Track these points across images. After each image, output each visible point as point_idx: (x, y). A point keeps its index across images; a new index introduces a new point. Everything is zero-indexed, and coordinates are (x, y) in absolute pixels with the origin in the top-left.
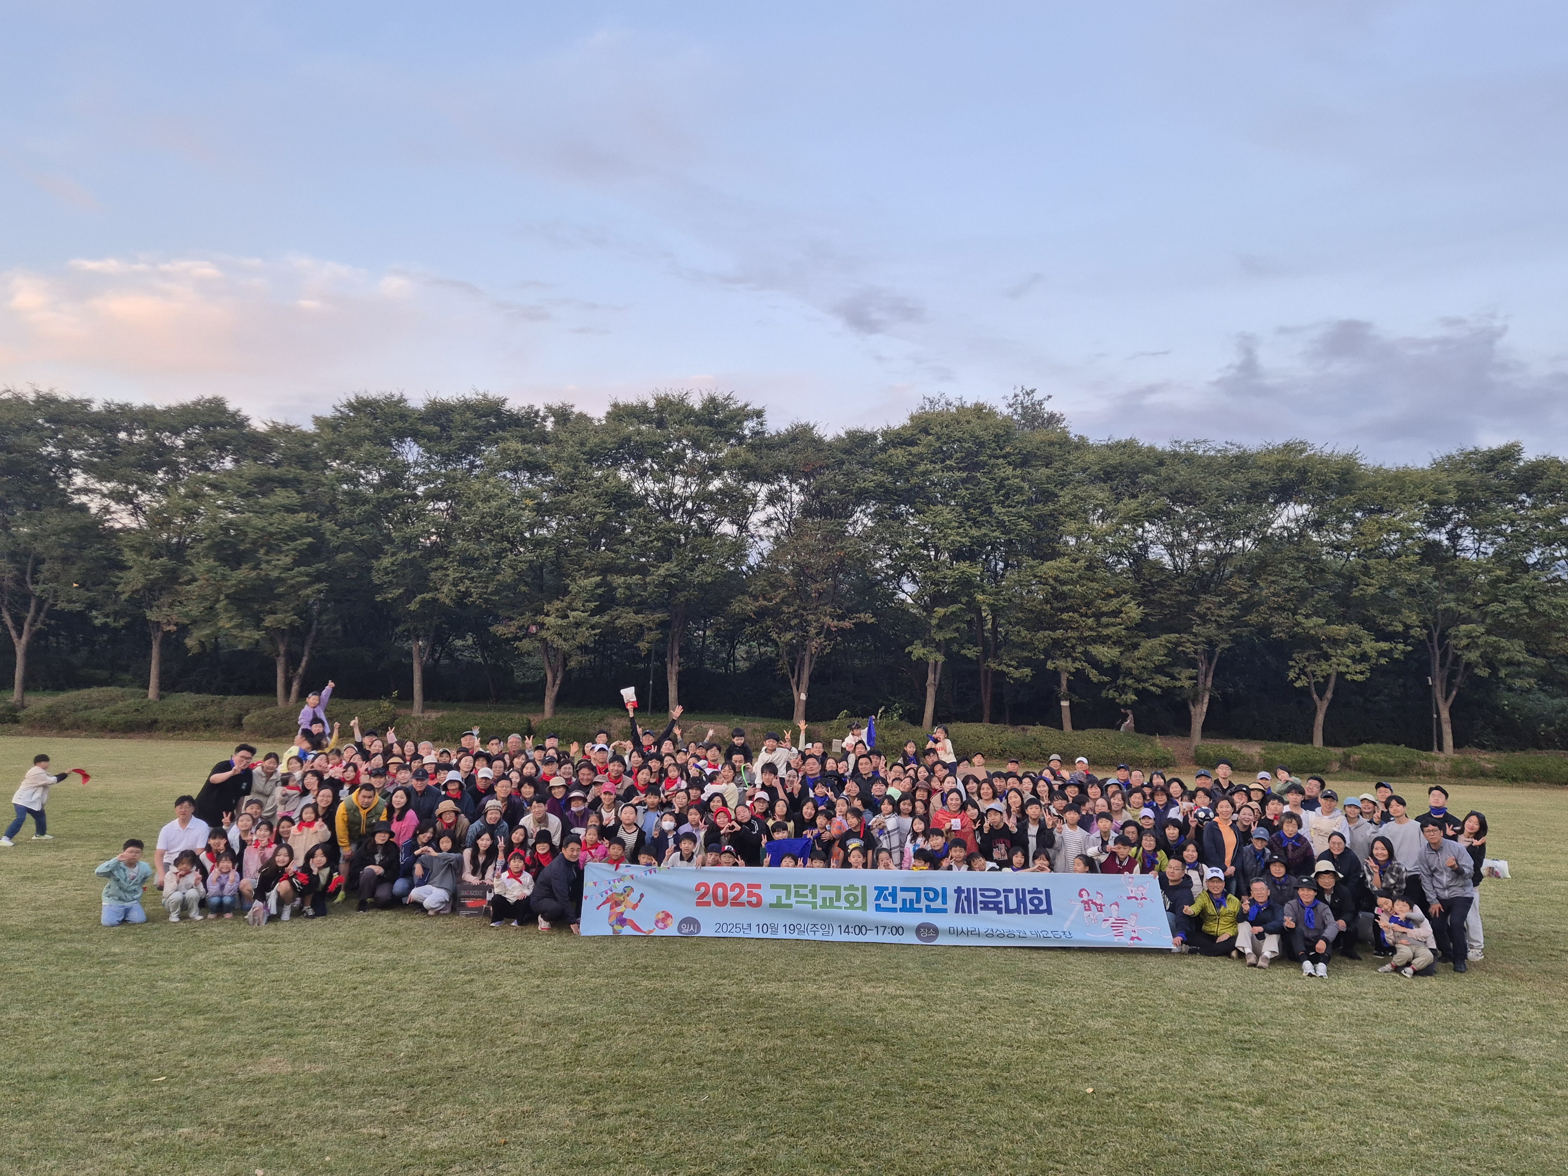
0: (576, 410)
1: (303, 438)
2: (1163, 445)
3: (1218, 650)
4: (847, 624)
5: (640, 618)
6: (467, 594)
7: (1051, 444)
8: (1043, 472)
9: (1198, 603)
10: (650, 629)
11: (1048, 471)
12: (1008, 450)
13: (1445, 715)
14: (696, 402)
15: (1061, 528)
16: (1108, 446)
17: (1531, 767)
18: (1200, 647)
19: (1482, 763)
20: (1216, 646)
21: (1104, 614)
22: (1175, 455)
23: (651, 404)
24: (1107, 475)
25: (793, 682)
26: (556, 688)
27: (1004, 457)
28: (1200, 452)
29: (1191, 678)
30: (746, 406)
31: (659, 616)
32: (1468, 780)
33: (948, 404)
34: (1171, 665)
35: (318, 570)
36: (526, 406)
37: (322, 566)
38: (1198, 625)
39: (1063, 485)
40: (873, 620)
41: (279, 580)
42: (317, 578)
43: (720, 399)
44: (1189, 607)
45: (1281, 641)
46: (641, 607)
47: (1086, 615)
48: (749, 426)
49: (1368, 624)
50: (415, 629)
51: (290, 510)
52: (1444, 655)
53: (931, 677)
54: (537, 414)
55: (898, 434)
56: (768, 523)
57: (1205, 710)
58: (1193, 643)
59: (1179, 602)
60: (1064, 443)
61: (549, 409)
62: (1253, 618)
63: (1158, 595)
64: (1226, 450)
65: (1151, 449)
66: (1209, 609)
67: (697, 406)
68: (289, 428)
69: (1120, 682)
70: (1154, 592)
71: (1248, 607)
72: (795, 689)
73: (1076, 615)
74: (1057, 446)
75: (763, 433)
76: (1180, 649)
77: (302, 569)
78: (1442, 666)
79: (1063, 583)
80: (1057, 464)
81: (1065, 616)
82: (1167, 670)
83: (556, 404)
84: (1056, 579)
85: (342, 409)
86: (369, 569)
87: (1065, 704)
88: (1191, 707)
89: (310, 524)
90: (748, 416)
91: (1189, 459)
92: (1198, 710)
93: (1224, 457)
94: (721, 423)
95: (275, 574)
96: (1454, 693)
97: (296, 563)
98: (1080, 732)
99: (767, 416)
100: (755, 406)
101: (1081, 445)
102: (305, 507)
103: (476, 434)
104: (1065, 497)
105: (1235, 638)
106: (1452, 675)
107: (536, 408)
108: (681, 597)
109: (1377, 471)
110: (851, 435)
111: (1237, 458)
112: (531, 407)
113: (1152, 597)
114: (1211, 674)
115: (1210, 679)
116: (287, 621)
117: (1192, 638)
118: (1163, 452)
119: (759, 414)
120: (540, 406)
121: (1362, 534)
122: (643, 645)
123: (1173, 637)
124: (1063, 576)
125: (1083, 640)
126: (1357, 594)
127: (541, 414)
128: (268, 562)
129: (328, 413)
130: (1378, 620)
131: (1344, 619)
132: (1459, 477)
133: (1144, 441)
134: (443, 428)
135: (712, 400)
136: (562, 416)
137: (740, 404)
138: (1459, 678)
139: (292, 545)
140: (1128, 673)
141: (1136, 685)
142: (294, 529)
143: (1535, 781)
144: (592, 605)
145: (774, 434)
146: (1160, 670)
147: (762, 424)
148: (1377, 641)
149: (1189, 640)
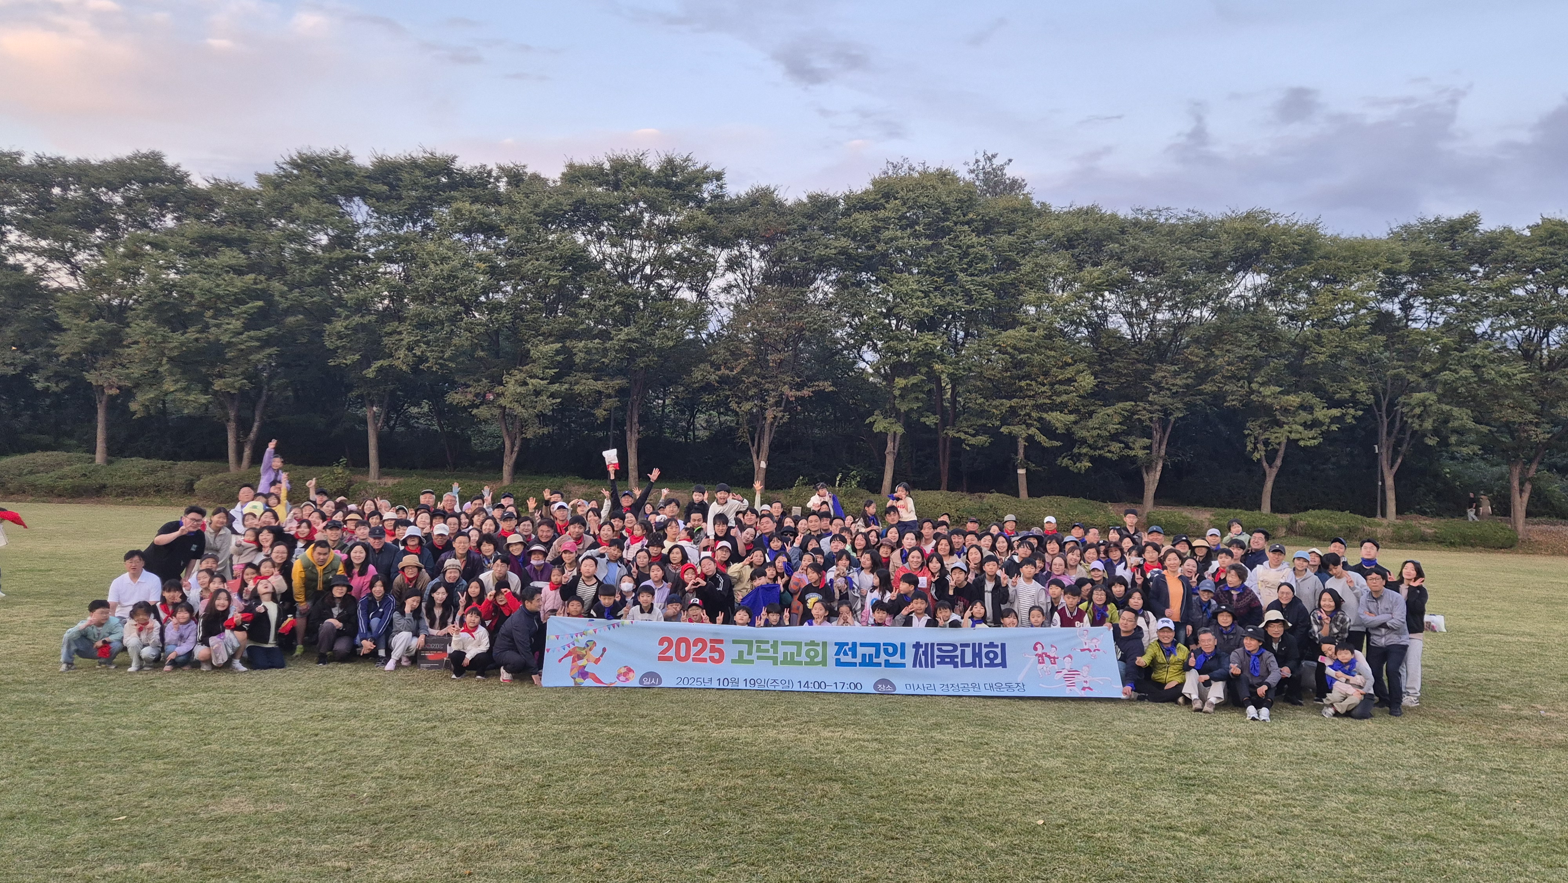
0: (530, 171)
1: (248, 196)
2: (1125, 212)
3: (1172, 419)
4: (806, 392)
5: (599, 385)
6: (422, 359)
7: (1015, 210)
8: (1005, 240)
9: (1154, 372)
10: (609, 396)
11: (1011, 239)
12: (971, 215)
13: (1390, 482)
14: (653, 163)
15: (1020, 297)
16: (1069, 212)
17: (1468, 532)
18: (1155, 416)
19: (1422, 528)
20: (1171, 414)
21: (1061, 382)
22: (1136, 223)
23: (607, 166)
24: (1069, 243)
25: (753, 450)
26: (515, 455)
27: (969, 224)
28: (1162, 220)
29: (1145, 448)
30: (705, 168)
31: (618, 382)
32: (1409, 545)
33: (911, 169)
34: (1127, 433)
35: (269, 335)
36: (478, 165)
37: (271, 330)
38: (1154, 393)
39: (1025, 252)
40: (831, 389)
41: (229, 344)
42: (266, 343)
43: (678, 160)
44: (1145, 376)
45: (1233, 410)
46: (600, 373)
47: (1044, 385)
48: (708, 190)
49: (1318, 390)
50: (369, 394)
51: (239, 271)
52: (1391, 424)
53: (890, 445)
54: (489, 173)
55: (860, 199)
56: (727, 289)
57: (1158, 477)
58: (1148, 411)
59: (1136, 371)
60: (1027, 210)
61: (500, 168)
62: (1208, 387)
63: (1115, 364)
64: (1188, 218)
65: (1114, 217)
66: (1164, 377)
67: (655, 169)
68: (231, 185)
69: (1076, 450)
70: (1112, 361)
71: (1204, 376)
72: (755, 457)
73: (1033, 383)
74: (1020, 213)
75: (723, 196)
76: (1136, 417)
77: (252, 333)
78: (1389, 434)
79: (1021, 351)
80: (1021, 231)
81: (1023, 383)
82: (1122, 438)
83: (507, 163)
84: (1015, 348)
85: (284, 166)
86: (320, 334)
87: (1021, 471)
88: (1145, 475)
89: (259, 286)
90: (708, 179)
91: (1150, 227)
92: (1151, 478)
93: (1186, 225)
94: (679, 186)
95: (225, 339)
96: (1399, 461)
97: (247, 327)
98: (1036, 500)
99: (726, 178)
100: (715, 168)
101: (1043, 212)
102: (252, 268)
103: (426, 194)
104: (1027, 265)
105: (1189, 406)
106: (1399, 443)
107: (489, 168)
108: (641, 362)
109: (1334, 240)
110: (813, 199)
111: (1198, 225)
112: (483, 166)
113: (1110, 366)
114: (1165, 442)
115: (1164, 447)
116: (237, 385)
117: (1147, 406)
118: (1125, 220)
119: (718, 176)
120: (491, 166)
121: (1316, 304)
122: (600, 413)
123: (1129, 404)
124: (1020, 345)
125: (1040, 407)
126: (1308, 362)
127: (494, 174)
128: (218, 326)
129: (271, 170)
130: (1328, 387)
131: (1295, 388)
132: (1414, 246)
133: (1107, 210)
134: (392, 187)
135: (670, 161)
136: (515, 177)
137: (699, 166)
138: (1405, 446)
139: (243, 308)
140: (1083, 442)
141: (1092, 453)
142: (243, 292)
143: (1472, 546)
144: (552, 372)
145: (734, 197)
146: (1114, 437)
147: (721, 187)
148: (1329, 408)
149: (1144, 409)
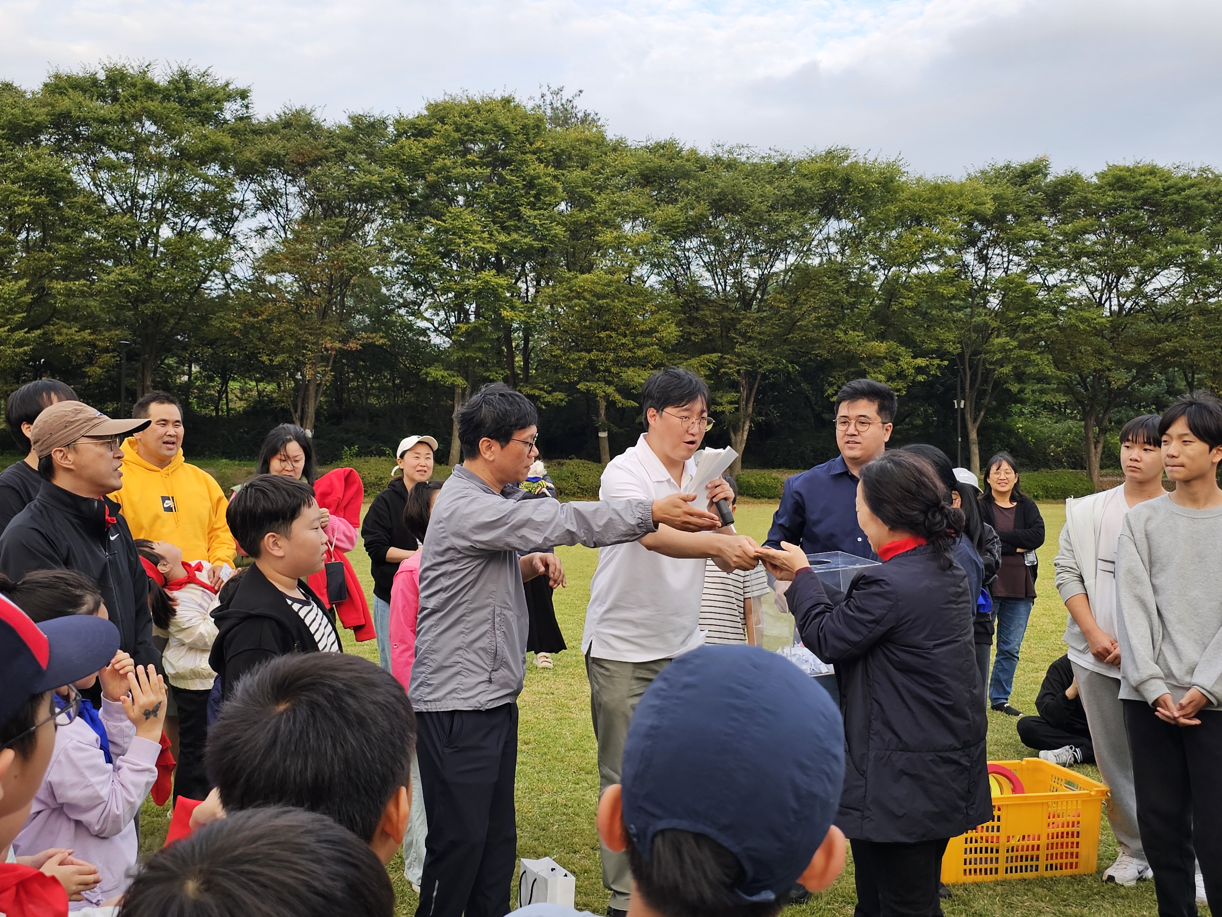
2: (705, 149)
3: (760, 372)
4: (353, 345)
7: (588, 142)
8: (576, 175)
11: (584, 173)
12: (538, 144)
13: (973, 435)
14: (161, 77)
15: (596, 238)
16: (647, 147)
18: (743, 368)
20: (759, 366)
21: (642, 332)
22: (718, 160)
23: (101, 76)
24: (646, 179)
25: (298, 415)
27: (534, 153)
28: (744, 159)
29: (731, 403)
30: (228, 84)
38: (741, 344)
39: (601, 189)
40: (382, 341)
47: (625, 336)
48: (231, 109)
49: (907, 341)
55: (412, 125)
56: (261, 232)
57: (745, 437)
58: (737, 364)
60: (600, 142)
63: (701, 312)
64: (770, 157)
65: (693, 152)
67: (163, 81)
70: (697, 309)
73: (613, 334)
74: (593, 145)
75: (250, 117)
76: (722, 370)
78: (972, 387)
80: (594, 166)
81: (603, 334)
84: (593, 293)
87: (603, 434)
88: (732, 435)
90: (229, 97)
91: (731, 165)
92: (739, 438)
93: (768, 164)
94: (195, 102)
96: (981, 416)
99: (254, 97)
100: (238, 84)
101: (618, 147)
104: (602, 202)
110: (356, 120)
111: (781, 165)
113: (695, 314)
114: (752, 399)
117: (734, 358)
118: (705, 156)
119: (243, 95)
123: (715, 356)
124: (598, 289)
125: (620, 362)
130: (916, 337)
131: (882, 337)
132: (995, 189)
135: (183, 75)
137: (221, 82)
138: (987, 399)
145: (263, 120)
147: (247, 107)
148: (914, 357)
149: (731, 361)
